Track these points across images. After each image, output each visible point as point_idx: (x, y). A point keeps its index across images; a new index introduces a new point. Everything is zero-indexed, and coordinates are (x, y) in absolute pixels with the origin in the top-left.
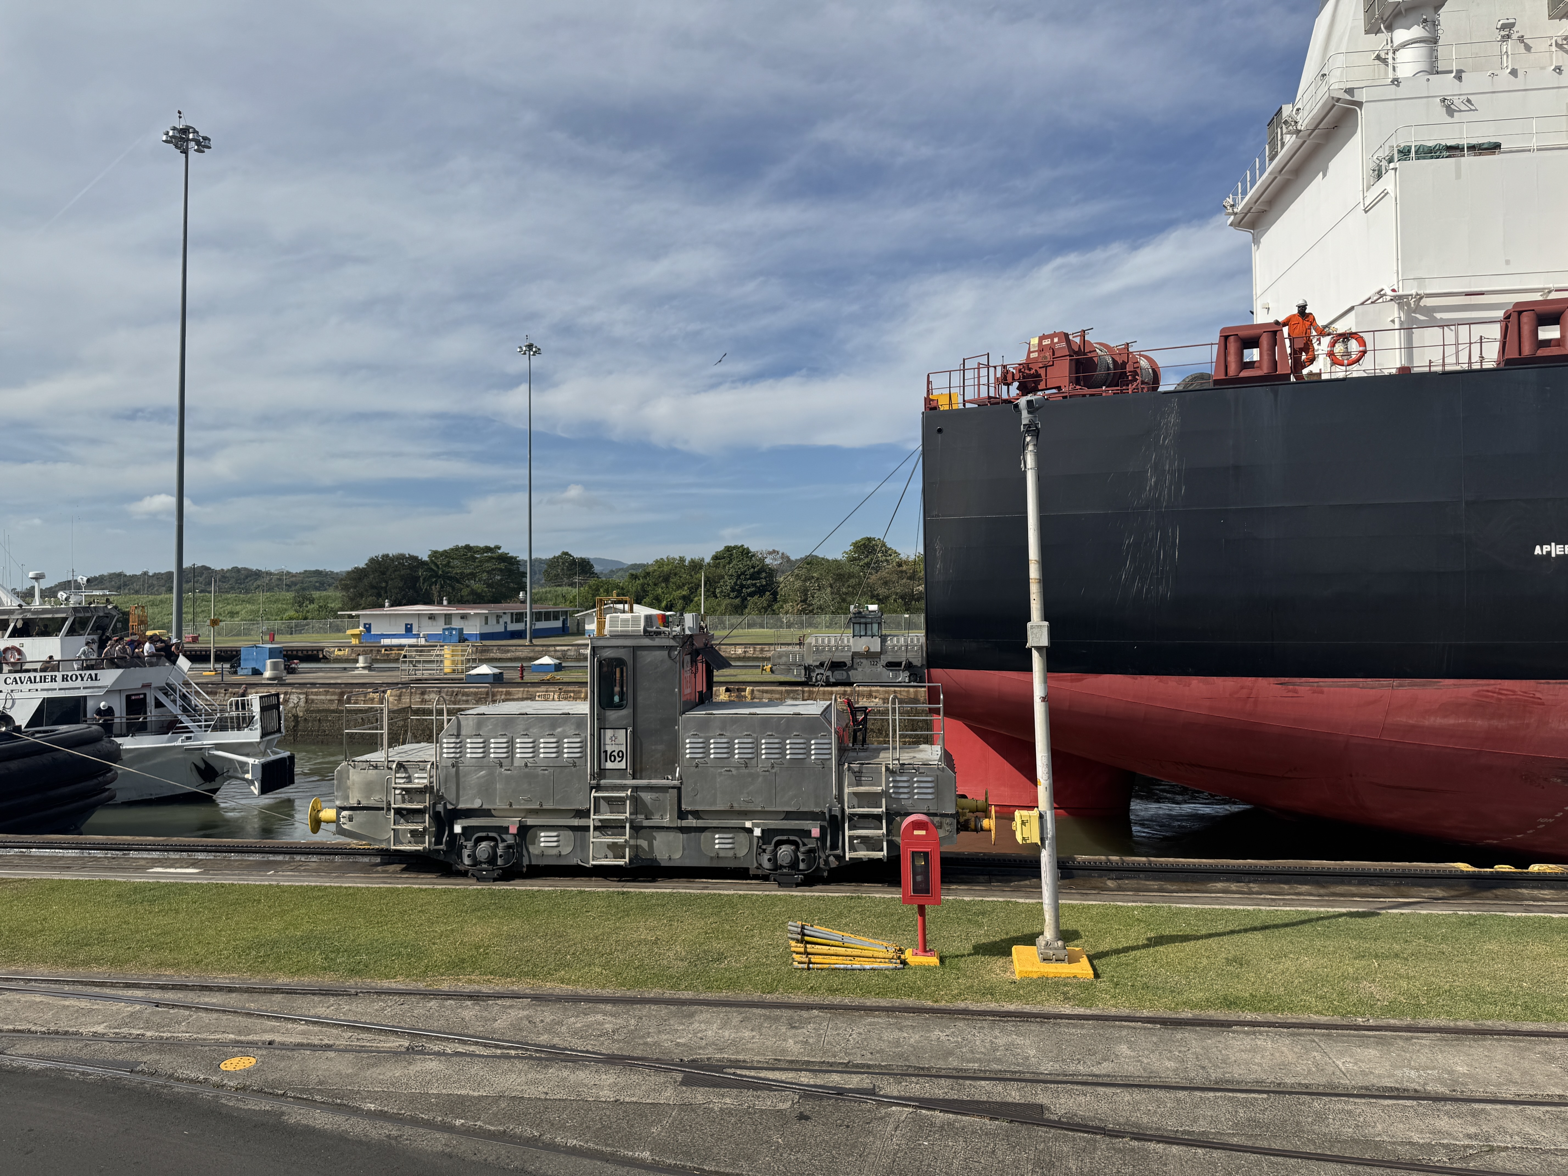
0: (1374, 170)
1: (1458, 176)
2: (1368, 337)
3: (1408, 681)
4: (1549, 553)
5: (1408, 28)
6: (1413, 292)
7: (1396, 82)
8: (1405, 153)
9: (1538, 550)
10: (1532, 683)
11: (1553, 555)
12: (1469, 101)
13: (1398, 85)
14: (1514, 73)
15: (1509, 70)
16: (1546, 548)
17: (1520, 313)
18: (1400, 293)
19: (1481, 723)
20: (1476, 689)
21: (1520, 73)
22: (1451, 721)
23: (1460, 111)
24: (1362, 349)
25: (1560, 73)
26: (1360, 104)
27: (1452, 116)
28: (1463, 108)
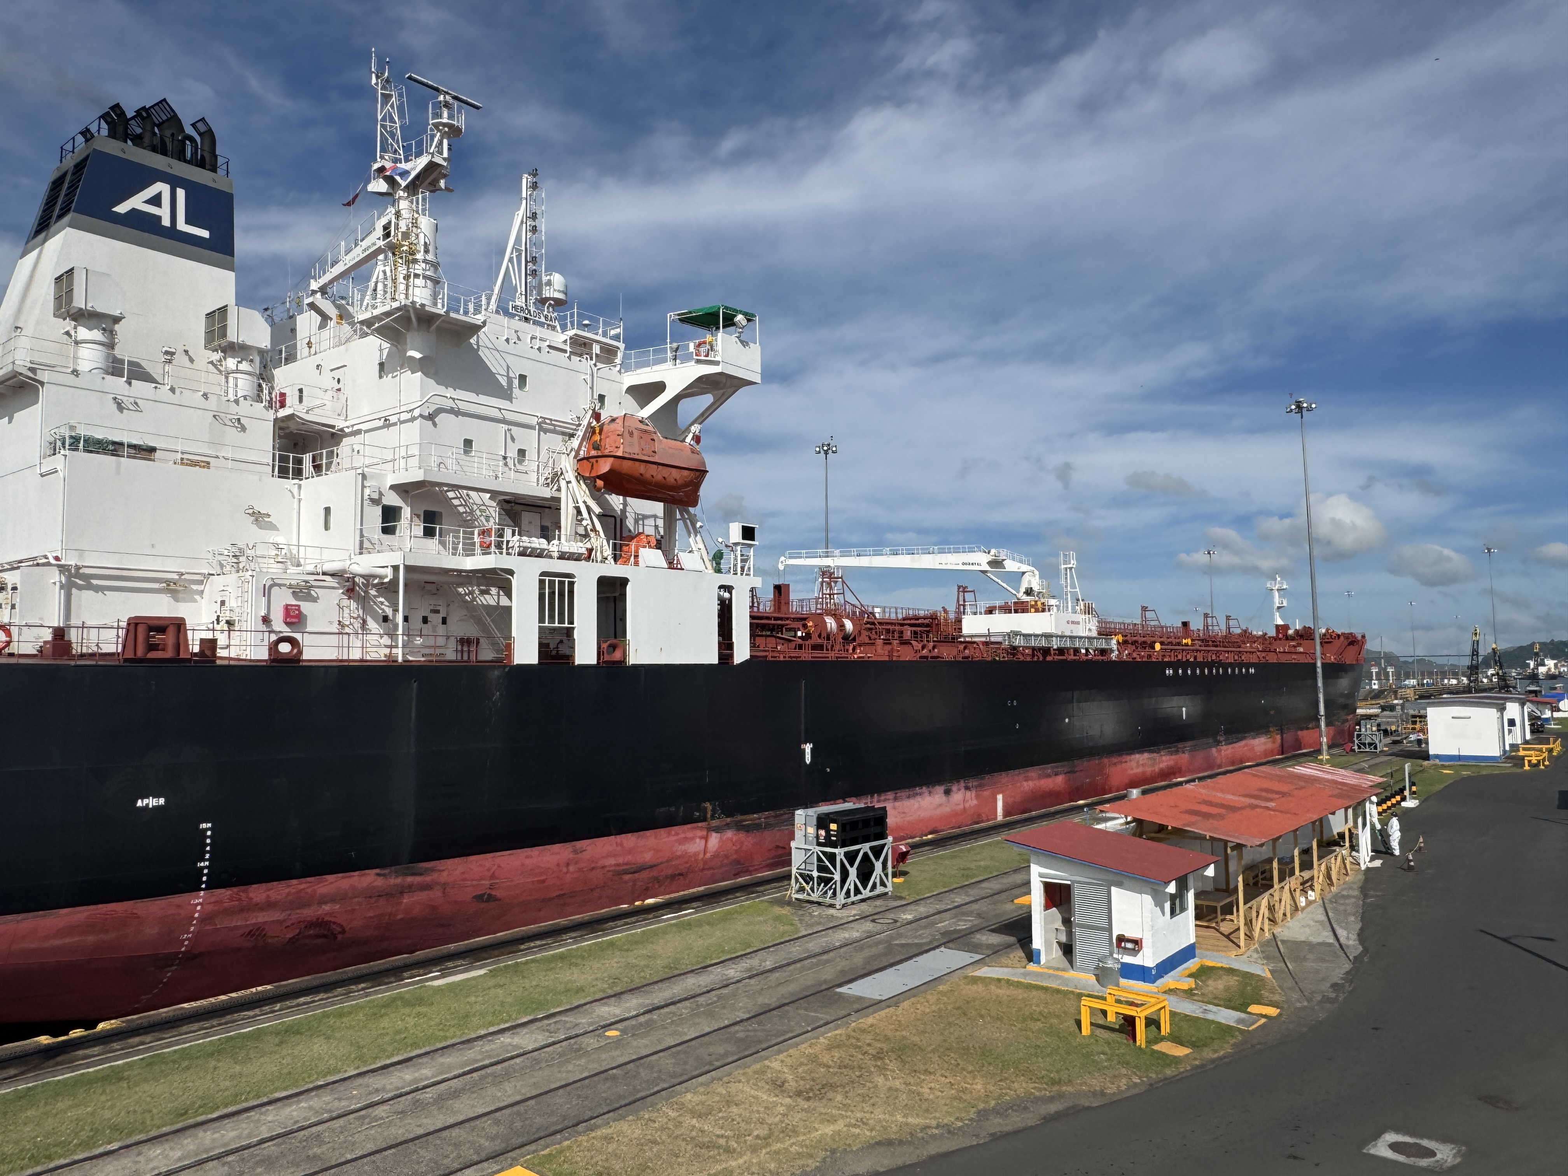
0: (51, 443)
1: (118, 472)
2: (14, 631)
3: (31, 914)
4: (147, 805)
5: (90, 329)
6: (73, 563)
7: (75, 373)
8: (75, 443)
9: (139, 803)
10: (131, 902)
11: (151, 806)
12: (136, 403)
13: (77, 376)
14: (172, 390)
15: (169, 387)
16: (146, 801)
17: (137, 624)
18: (63, 562)
19: (91, 939)
20: (89, 913)
21: (178, 391)
22: (67, 940)
23: (129, 409)
24: (8, 639)
25: (207, 399)
26: (42, 384)
27: (122, 412)
28: (131, 407)
